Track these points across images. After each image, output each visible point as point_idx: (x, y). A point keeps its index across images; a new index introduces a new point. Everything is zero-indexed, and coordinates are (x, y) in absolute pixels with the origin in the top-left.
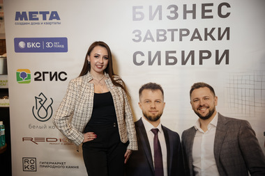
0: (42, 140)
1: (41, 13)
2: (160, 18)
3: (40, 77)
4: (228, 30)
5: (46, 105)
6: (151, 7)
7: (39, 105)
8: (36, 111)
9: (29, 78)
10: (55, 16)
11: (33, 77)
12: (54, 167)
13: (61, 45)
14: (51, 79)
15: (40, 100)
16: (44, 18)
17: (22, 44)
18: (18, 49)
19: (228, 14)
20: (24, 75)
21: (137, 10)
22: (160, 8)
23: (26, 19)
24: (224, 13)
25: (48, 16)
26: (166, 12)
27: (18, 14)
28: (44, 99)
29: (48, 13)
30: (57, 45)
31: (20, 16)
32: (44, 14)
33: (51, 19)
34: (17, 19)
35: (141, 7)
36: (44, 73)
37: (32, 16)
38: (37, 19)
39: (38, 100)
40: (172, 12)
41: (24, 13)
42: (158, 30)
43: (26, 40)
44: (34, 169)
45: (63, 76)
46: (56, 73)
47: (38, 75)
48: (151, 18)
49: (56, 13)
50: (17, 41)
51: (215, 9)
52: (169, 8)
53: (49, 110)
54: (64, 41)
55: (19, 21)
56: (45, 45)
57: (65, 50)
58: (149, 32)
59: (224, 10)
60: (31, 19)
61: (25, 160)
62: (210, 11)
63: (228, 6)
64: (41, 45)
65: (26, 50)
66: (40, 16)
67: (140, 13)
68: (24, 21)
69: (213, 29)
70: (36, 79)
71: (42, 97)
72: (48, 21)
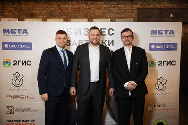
0: (17, 97)
1: (17, 30)
2: (80, 34)
3: (16, 63)
4: (113, 41)
5: (19, 78)
6: (75, 29)
7: (16, 78)
8: (14, 82)
9: (10, 63)
10: (25, 31)
11: (12, 63)
12: (23, 111)
13: (28, 47)
14: (23, 65)
15: (16, 76)
16: (19, 33)
17: (6, 46)
18: (4, 49)
19: (113, 34)
20: (7, 62)
21: (69, 30)
22: (80, 29)
23: (9, 33)
24: (111, 33)
25: (21, 32)
26: (83, 32)
27: (5, 30)
28: (18, 75)
29: (21, 30)
30: (26, 46)
31: (6, 31)
32: (19, 30)
33: (23, 33)
34: (4, 32)
35: (71, 29)
36: (19, 61)
37: (13, 31)
38: (16, 33)
39: (15, 76)
40: (86, 32)
41: (8, 30)
42: (79, 40)
43: (9, 44)
44: (12, 112)
45: (29, 63)
46: (25, 61)
47: (15, 62)
48: (76, 34)
49: (26, 30)
50: (4, 44)
51: (107, 31)
52: (85, 29)
53: (21, 81)
54: (30, 45)
55: (5, 34)
56: (20, 46)
57: (31, 49)
58: (74, 41)
59: (111, 32)
60: (12, 32)
61: (7, 108)
62: (105, 32)
63: (113, 30)
64: (17, 46)
65: (9, 49)
66: (17, 32)
67: (70, 31)
68: (8, 34)
69: (106, 41)
70: (14, 65)
71: (17, 74)
72: (21, 34)
